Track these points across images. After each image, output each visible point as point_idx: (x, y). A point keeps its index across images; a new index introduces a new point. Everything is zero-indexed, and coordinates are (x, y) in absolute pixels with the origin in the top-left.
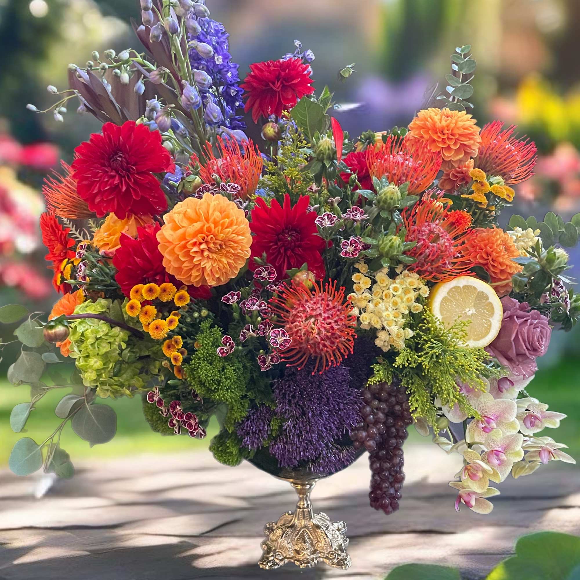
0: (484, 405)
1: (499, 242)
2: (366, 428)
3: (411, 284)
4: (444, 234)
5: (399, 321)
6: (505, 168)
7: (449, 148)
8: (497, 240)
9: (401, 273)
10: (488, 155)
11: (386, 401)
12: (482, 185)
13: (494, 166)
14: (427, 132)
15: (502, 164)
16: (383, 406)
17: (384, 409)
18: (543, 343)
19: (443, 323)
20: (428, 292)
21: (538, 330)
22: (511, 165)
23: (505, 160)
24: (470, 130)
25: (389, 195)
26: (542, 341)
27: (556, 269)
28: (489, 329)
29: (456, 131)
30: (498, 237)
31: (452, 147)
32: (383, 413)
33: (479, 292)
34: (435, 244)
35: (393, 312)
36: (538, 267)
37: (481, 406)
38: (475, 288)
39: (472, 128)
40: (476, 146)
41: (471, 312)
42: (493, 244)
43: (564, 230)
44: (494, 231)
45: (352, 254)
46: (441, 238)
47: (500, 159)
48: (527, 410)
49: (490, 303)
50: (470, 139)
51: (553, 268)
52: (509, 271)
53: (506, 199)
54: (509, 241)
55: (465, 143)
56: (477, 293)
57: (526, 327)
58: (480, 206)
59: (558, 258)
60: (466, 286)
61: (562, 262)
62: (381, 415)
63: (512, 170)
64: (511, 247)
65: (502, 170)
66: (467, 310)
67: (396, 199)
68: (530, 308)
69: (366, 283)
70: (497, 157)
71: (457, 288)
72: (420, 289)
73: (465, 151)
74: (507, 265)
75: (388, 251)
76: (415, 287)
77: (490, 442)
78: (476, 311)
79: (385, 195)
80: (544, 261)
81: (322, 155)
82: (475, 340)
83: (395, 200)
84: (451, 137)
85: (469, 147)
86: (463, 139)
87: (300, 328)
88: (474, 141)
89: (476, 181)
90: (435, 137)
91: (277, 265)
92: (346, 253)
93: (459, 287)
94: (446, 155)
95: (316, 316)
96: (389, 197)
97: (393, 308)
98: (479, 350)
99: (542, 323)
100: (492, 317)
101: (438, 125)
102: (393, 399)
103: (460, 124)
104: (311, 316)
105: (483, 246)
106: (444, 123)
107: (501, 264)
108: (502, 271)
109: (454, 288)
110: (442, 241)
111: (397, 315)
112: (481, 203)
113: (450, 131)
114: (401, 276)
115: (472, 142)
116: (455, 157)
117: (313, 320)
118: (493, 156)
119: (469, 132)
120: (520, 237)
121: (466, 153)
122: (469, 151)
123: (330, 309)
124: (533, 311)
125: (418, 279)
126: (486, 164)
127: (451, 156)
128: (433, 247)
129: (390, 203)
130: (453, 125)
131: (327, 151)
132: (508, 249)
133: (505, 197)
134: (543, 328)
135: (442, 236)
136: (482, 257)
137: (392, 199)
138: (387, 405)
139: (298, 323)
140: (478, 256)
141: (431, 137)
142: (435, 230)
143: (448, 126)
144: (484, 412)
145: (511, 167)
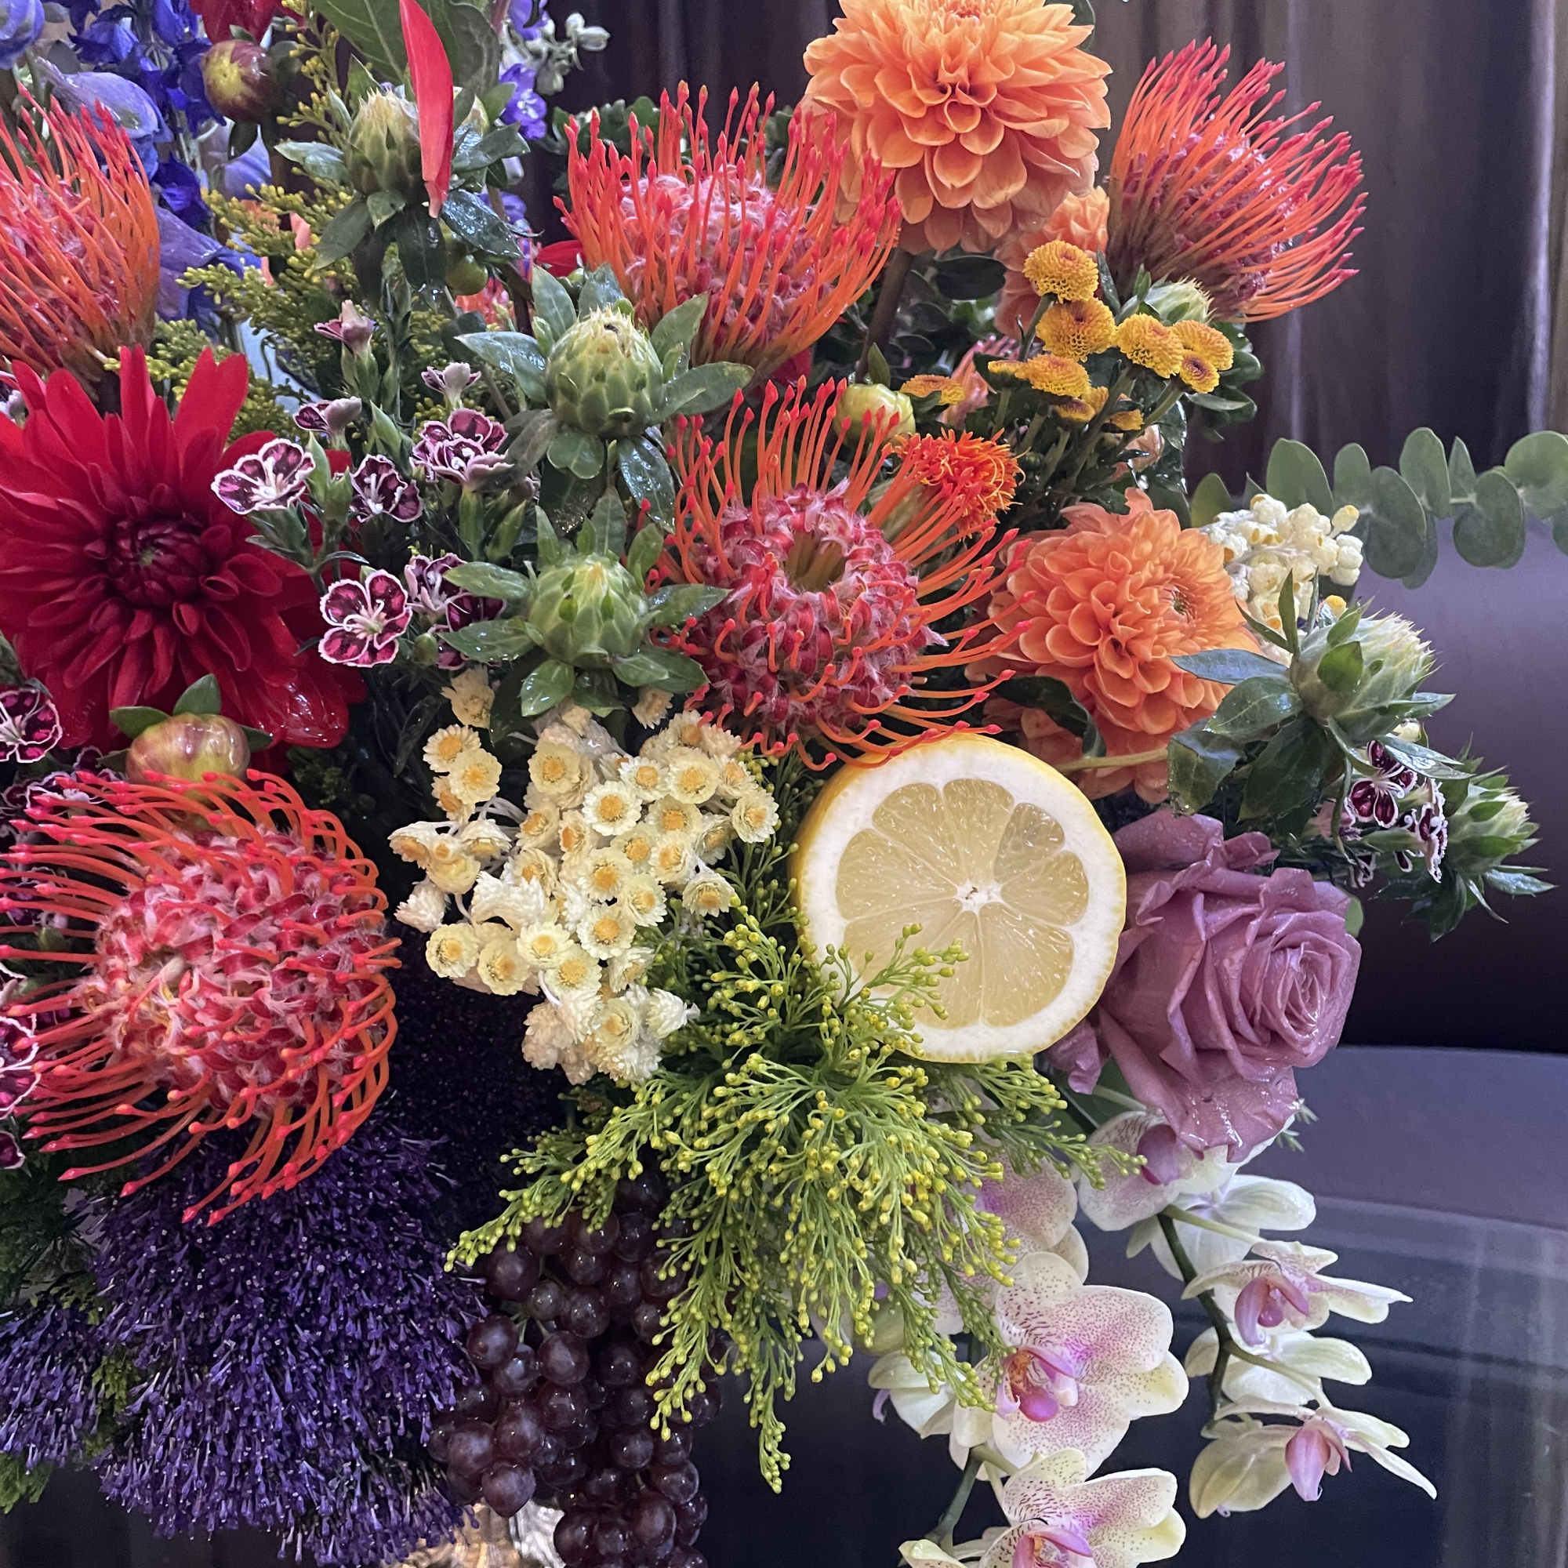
0: (1033, 1298)
1: (1145, 575)
2: (491, 1415)
3: (691, 783)
4: (867, 545)
5: (621, 960)
6: (1224, 247)
7: (953, 151)
8: (1138, 567)
9: (664, 724)
10: (1155, 191)
11: (596, 1288)
12: (1079, 319)
13: (1179, 237)
14: (866, 80)
15: (1210, 230)
16: (583, 1309)
17: (582, 1326)
18: (1316, 1016)
19: (843, 956)
20: (772, 821)
21: (1293, 960)
22: (1247, 232)
23: (1225, 214)
24: (1053, 71)
25: (586, 357)
26: (1312, 1005)
27: (1366, 718)
28: (1064, 972)
29: (991, 76)
30: (1148, 547)
31: (975, 147)
32: (573, 1346)
33: (1020, 809)
34: (817, 596)
35: (594, 917)
36: (1284, 705)
37: (1019, 1299)
38: (1003, 795)
39: (1063, 62)
40: (1081, 142)
41: (980, 898)
42: (1119, 580)
43: (1472, 498)
44: (1131, 523)
45: (373, 651)
46: (848, 566)
47: (1204, 207)
48: (1250, 1256)
49: (1073, 859)
50: (1053, 112)
51: (1350, 711)
52: (1184, 699)
53: (1187, 379)
54: (1201, 565)
55: (1027, 127)
56: (1010, 811)
57: (1240, 954)
58: (1065, 414)
59: (1376, 666)
60: (958, 783)
61: (1396, 684)
62: (562, 1358)
63: (1255, 258)
64: (1208, 589)
65: (1211, 255)
66: (963, 890)
67: (625, 378)
68: (1273, 855)
69: (473, 778)
70: (1194, 200)
71: (920, 791)
72: (733, 804)
73: (1027, 163)
74: (1174, 675)
75: (561, 631)
76: (705, 796)
77: (1030, 1493)
78: (1004, 894)
79: (570, 357)
80: (1313, 680)
81: (366, 169)
82: (994, 1022)
83: (616, 384)
84: (966, 99)
85: (1050, 145)
86: (1017, 108)
87: (112, 1005)
88: (1073, 121)
89: (1052, 296)
90: (899, 104)
91: (68, 684)
92: (347, 640)
93: (929, 790)
94: (947, 181)
95: (187, 951)
96: (587, 371)
97: (597, 896)
98: (1012, 1066)
99: (1318, 926)
100: (1076, 920)
101: (913, 43)
102: (629, 1278)
103: (1010, 40)
104: (166, 954)
105: (1076, 590)
106: (937, 38)
107: (1148, 669)
108: (1156, 702)
109: (907, 791)
110: (850, 579)
111: (606, 933)
112: (1066, 401)
113: (962, 72)
114: (668, 737)
115: (1059, 124)
116: (990, 190)
117: (173, 966)
118: (1176, 195)
119: (1043, 77)
120: (1268, 540)
121: (1037, 176)
122: (1052, 165)
123: (275, 911)
124: (1279, 873)
125: (735, 755)
126: (1151, 228)
127: (967, 188)
128: (806, 606)
129: (593, 400)
130: (972, 49)
131: (387, 152)
132: (1190, 598)
133: (1177, 369)
134: (1319, 947)
135: (854, 556)
136: (1067, 640)
137: (600, 377)
138: (598, 1308)
139: (100, 984)
140: (1048, 637)
141: (879, 99)
142: (822, 527)
143: (954, 50)
144: (1033, 1324)
145: (1247, 239)
